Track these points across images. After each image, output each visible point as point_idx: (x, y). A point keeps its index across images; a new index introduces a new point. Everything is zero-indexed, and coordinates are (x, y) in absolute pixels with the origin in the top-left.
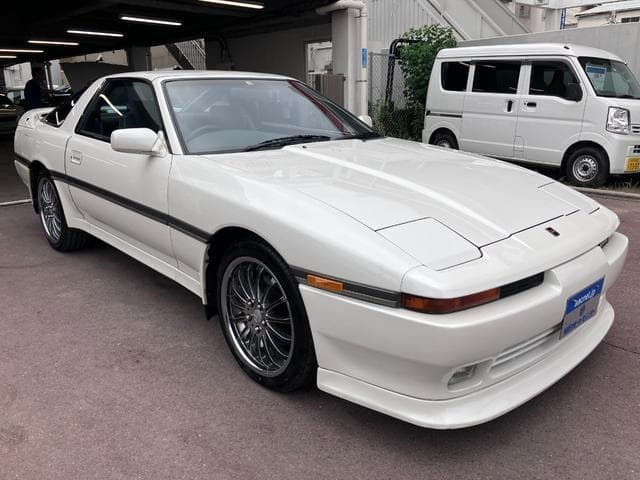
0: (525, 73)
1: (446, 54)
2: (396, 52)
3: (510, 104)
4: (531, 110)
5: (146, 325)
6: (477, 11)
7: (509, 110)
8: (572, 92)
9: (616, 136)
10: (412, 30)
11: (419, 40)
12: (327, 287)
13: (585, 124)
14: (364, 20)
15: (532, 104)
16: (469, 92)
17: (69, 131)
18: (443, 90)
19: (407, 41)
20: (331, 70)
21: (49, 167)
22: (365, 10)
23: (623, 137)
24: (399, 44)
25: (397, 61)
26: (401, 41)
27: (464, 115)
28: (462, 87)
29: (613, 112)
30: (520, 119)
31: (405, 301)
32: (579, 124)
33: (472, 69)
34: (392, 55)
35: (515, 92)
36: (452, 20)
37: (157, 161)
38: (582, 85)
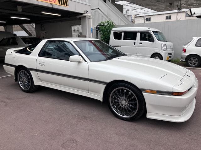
0: (138, 35)
1: (114, 29)
2: (98, 28)
3: (135, 43)
4: (141, 44)
5: (78, 110)
6: (119, 17)
7: (134, 45)
8: (152, 40)
9: (164, 51)
10: (102, 22)
11: (104, 25)
12: (152, 93)
13: (156, 48)
14: (91, 20)
15: (141, 43)
16: (122, 40)
17: (35, 56)
18: (114, 39)
19: (101, 25)
20: (81, 34)
21: (27, 67)
22: (91, 17)
23: (166, 52)
24: (99, 26)
25: (99, 31)
26: (99, 25)
27: (121, 46)
28: (120, 39)
29: (162, 45)
30: (138, 47)
31: (173, 93)
32: (154, 48)
33: (123, 34)
34: (97, 29)
35: (136, 40)
36: (111, 19)
37: (82, 64)
38: (154, 38)
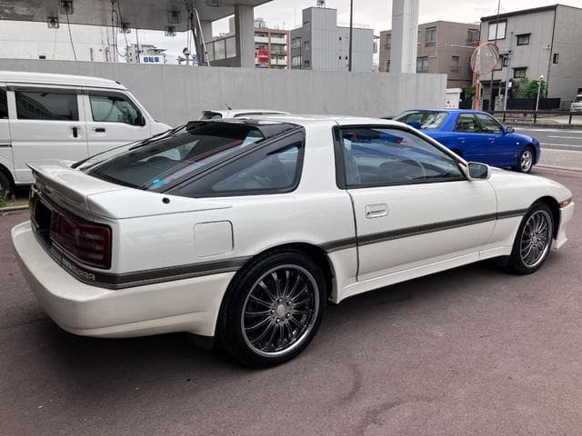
0: (84, 103)
4: (100, 135)
7: (75, 135)
16: (13, 119)
21: (318, 241)
27: (13, 144)
28: (2, 115)
30: (90, 143)
35: (77, 119)
38: (143, 115)
